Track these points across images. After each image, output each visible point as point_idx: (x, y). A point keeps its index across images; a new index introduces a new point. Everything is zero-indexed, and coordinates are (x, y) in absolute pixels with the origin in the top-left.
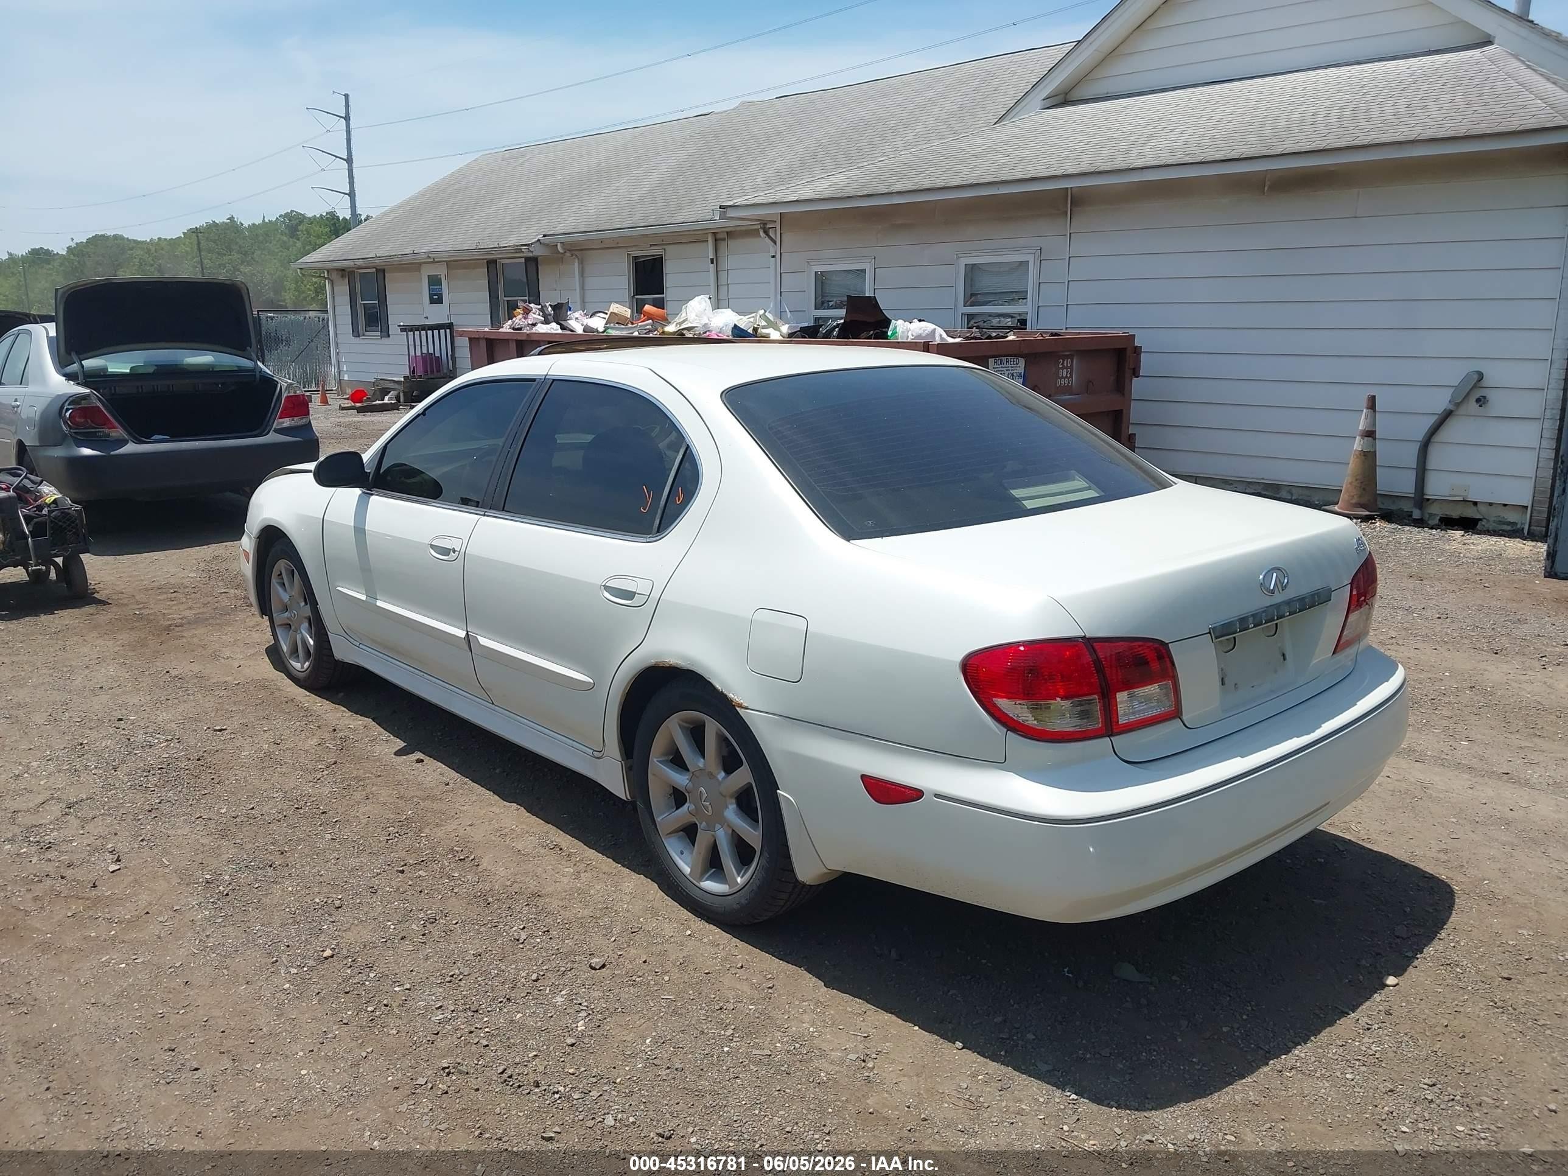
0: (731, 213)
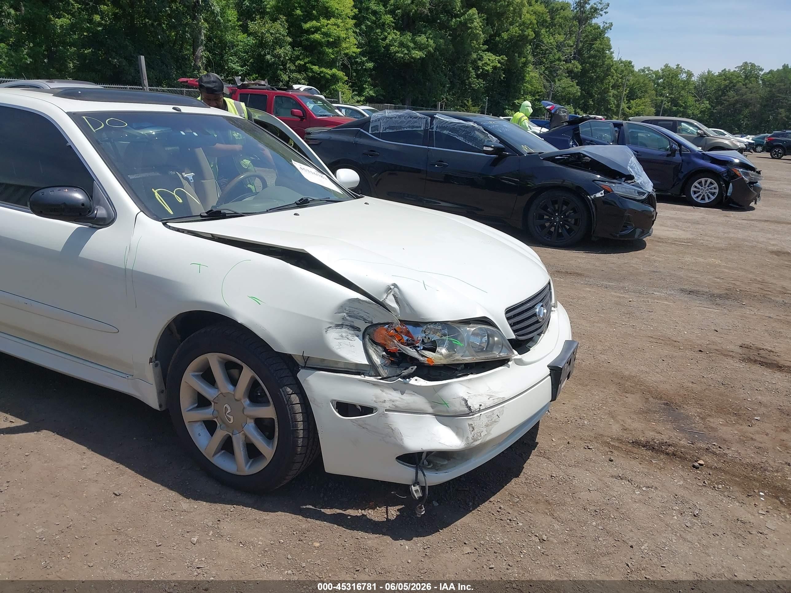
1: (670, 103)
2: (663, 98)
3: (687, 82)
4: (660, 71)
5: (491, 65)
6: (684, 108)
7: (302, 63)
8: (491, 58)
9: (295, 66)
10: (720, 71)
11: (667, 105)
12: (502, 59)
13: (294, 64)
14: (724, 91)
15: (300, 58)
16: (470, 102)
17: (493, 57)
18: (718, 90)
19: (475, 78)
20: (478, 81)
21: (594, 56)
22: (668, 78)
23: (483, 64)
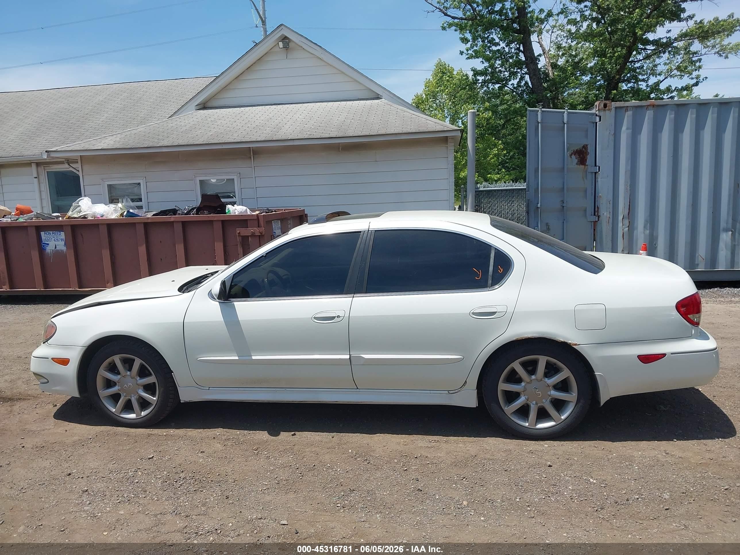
0: (53, 155)
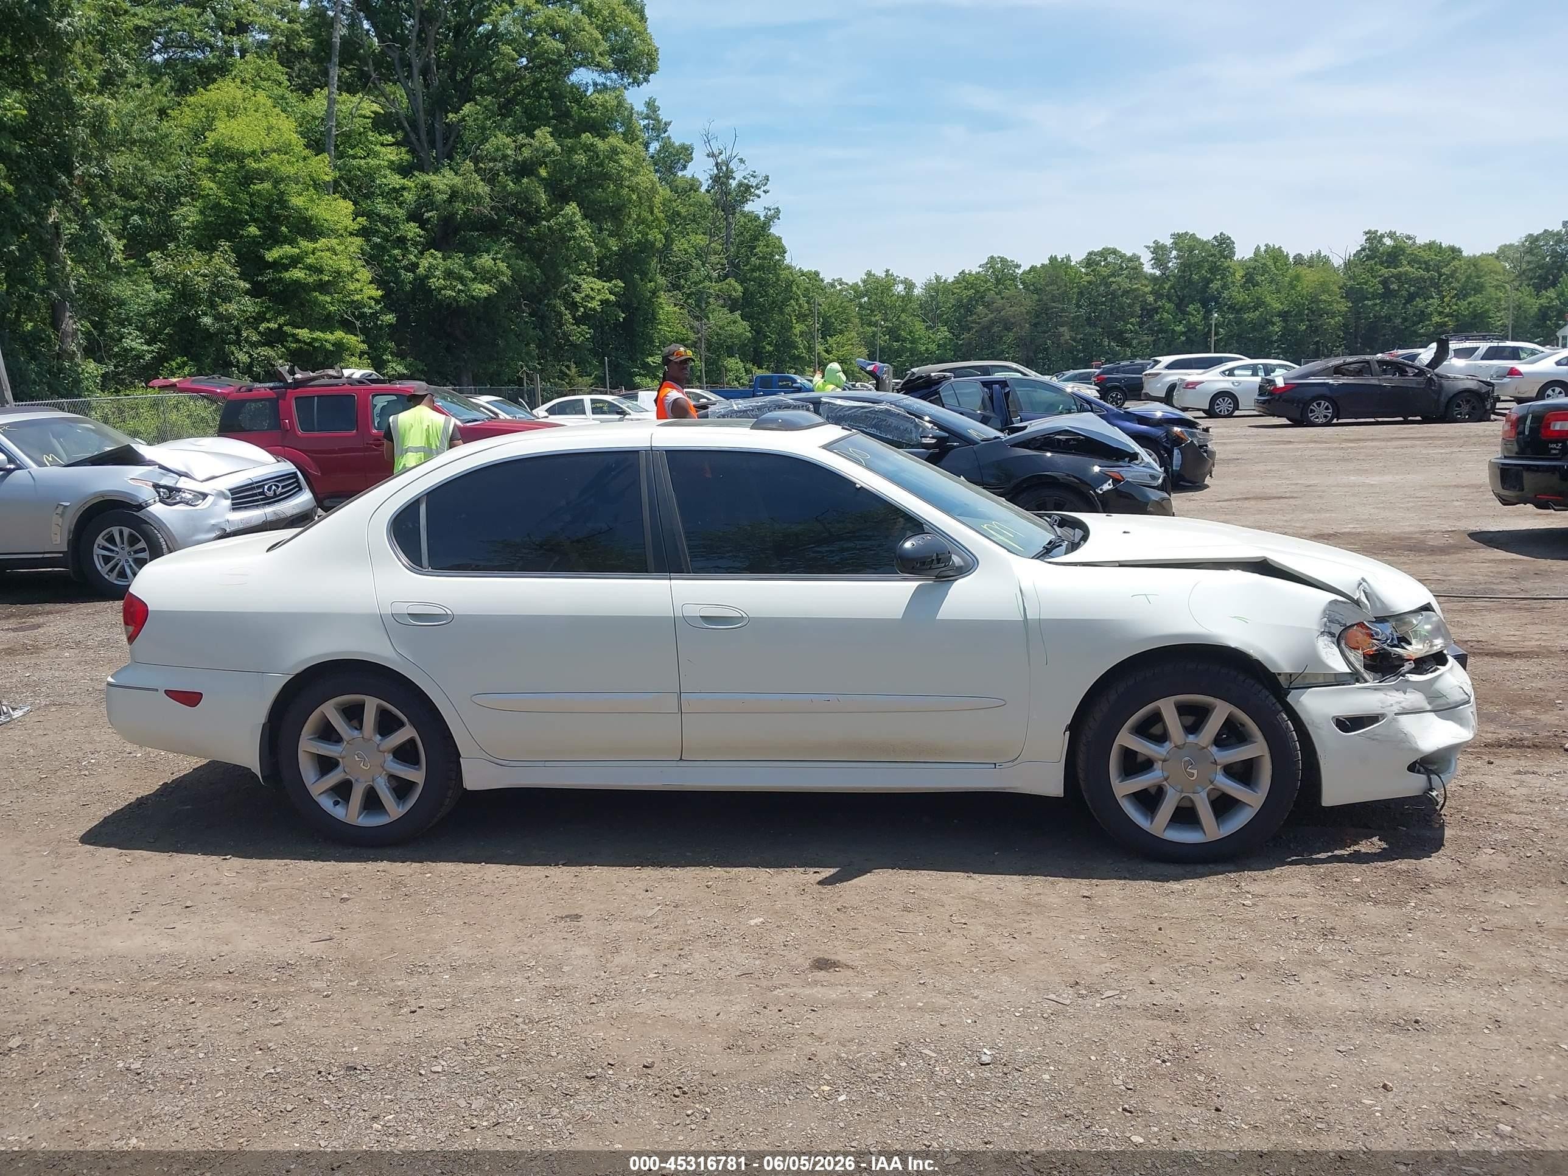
1: (887, 337)
2: (876, 329)
3: (908, 297)
4: (860, 283)
5: (598, 298)
6: (912, 342)
7: (273, 325)
8: (595, 287)
9: (259, 333)
10: (957, 275)
11: (882, 340)
12: (615, 286)
13: (256, 329)
14: (966, 308)
15: (268, 316)
16: (574, 370)
17: (598, 284)
18: (959, 305)
19: (573, 324)
20: (579, 330)
21: (761, 268)
22: (876, 294)
23: (583, 299)
